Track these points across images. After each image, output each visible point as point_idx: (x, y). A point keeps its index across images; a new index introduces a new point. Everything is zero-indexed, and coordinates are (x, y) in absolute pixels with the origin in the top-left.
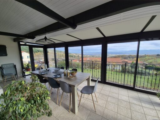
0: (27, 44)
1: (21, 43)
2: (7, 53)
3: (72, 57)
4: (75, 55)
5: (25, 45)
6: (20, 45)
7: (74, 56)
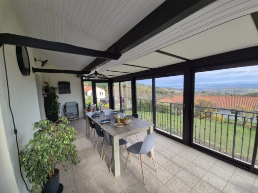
0: (90, 79)
1: (84, 78)
2: (71, 90)
3: (162, 93)
4: (166, 90)
5: (88, 80)
6: (82, 81)
7: (164, 93)
